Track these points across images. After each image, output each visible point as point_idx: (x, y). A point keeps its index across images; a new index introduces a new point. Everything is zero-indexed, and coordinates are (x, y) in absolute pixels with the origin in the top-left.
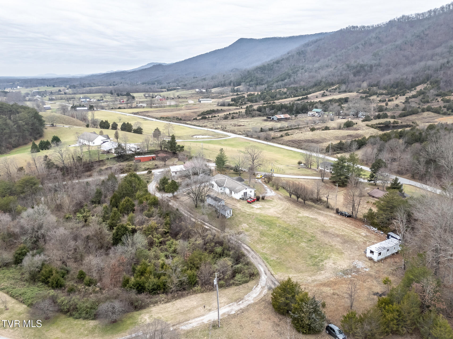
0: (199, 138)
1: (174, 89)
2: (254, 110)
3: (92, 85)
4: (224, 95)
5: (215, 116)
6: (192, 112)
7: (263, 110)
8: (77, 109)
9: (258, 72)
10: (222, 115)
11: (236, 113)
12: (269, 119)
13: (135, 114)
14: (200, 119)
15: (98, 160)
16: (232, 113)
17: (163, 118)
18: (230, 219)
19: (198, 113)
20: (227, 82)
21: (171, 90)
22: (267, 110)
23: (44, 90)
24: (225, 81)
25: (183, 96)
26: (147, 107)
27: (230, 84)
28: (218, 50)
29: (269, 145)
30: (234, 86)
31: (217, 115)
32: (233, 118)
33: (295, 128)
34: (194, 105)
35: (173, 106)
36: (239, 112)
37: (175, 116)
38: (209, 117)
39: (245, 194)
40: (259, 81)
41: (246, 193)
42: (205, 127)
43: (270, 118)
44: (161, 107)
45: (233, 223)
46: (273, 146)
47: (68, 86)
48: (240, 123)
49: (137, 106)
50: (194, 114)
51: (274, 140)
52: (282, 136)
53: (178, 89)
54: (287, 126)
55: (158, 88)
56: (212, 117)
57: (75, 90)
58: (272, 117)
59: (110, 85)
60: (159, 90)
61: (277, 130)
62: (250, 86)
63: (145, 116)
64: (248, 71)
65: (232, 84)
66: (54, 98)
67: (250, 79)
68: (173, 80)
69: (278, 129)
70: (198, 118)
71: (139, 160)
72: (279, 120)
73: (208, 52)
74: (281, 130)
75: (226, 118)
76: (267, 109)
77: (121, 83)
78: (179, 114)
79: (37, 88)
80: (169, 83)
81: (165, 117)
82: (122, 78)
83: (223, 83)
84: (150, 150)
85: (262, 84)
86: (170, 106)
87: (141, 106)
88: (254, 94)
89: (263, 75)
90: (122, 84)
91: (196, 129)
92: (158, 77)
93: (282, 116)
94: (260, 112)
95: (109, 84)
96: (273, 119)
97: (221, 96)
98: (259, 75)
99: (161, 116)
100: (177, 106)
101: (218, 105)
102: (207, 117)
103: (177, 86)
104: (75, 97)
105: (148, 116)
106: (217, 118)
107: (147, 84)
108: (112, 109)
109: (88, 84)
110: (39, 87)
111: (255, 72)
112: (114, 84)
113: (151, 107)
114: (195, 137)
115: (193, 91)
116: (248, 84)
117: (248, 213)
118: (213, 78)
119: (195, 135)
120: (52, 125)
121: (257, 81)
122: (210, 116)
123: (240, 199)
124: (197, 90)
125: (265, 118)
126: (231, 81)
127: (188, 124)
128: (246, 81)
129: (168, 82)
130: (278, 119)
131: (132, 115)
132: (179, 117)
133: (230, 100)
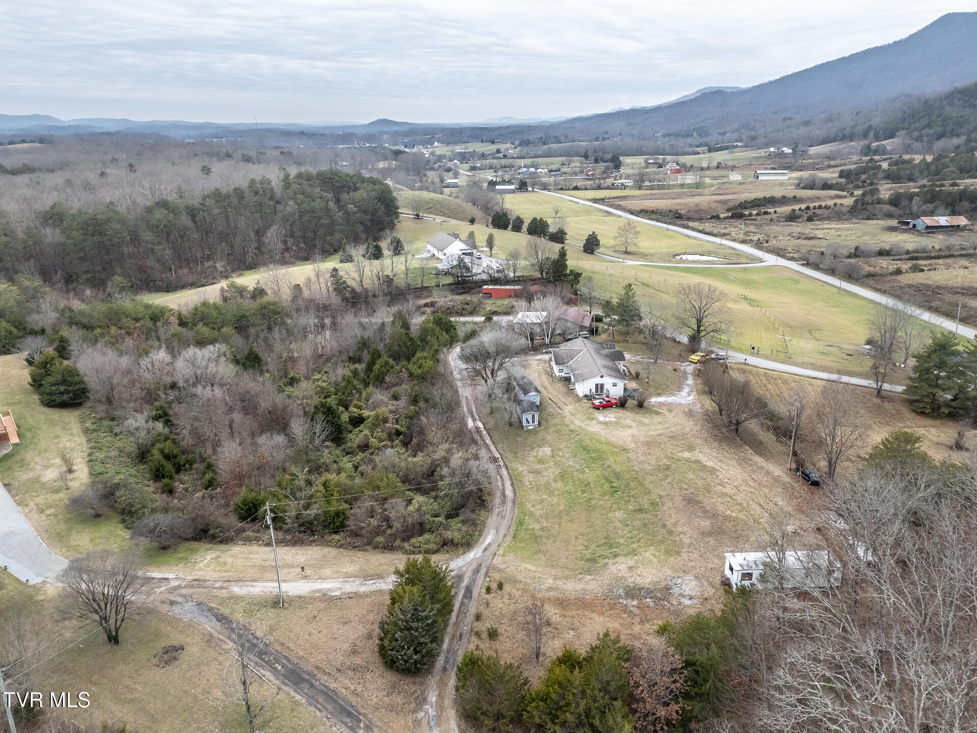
0: (687, 261)
1: (726, 148)
2: (879, 202)
3: (562, 138)
4: (832, 163)
5: (766, 213)
6: (717, 202)
7: (904, 202)
8: (497, 187)
9: (956, 102)
10: (786, 209)
11: (827, 207)
12: (905, 226)
13: (596, 201)
14: (727, 218)
15: (420, 286)
16: (814, 208)
17: (646, 212)
18: (530, 431)
19: (731, 204)
20: (859, 129)
21: (717, 150)
22: (914, 202)
23: (472, 150)
24: (854, 127)
25: (730, 163)
26: (631, 188)
27: (865, 135)
28: (876, 48)
29: (845, 291)
30: (877, 139)
31: (772, 210)
32: (810, 219)
33: (961, 255)
34: (741, 183)
35: (690, 186)
36: (835, 204)
37: (674, 208)
38: (750, 215)
39: (600, 388)
40: (951, 127)
41: (602, 385)
42: (723, 235)
43: (909, 223)
44: (661, 187)
45: (530, 440)
46: (856, 296)
47: (517, 143)
48: (816, 232)
49: (613, 184)
50: (720, 206)
51: (871, 281)
52: (898, 272)
53: (736, 147)
54: (938, 247)
55: (691, 146)
56: (757, 215)
57: (525, 150)
58: (912, 222)
59: (597, 139)
60: (690, 149)
61: (904, 257)
62: (919, 139)
63: (611, 206)
64: (926, 101)
65: (871, 135)
66: (479, 165)
67: (925, 122)
68: (736, 125)
69: (908, 252)
70: (722, 216)
71: (489, 295)
72: (931, 230)
73: (847, 55)
74: (913, 256)
75: (792, 218)
76: (916, 200)
77: (620, 134)
78: (685, 204)
79: (463, 146)
80: (724, 133)
81: (651, 209)
82: (630, 124)
83: (847, 132)
84: (519, 277)
85: (958, 135)
86: (682, 186)
87: (622, 184)
88: (910, 161)
89: (967, 111)
90: (620, 138)
91: (700, 240)
92: (703, 121)
93: (943, 220)
94: (896, 206)
95: (594, 136)
96: (914, 226)
97: (826, 163)
98: (952, 112)
99: (643, 208)
100: (698, 185)
101: (798, 186)
102: (747, 213)
103: (736, 141)
104: (515, 164)
105: (619, 207)
106: (768, 217)
107: (672, 137)
108: (562, 189)
109: (555, 137)
110: (468, 145)
111: (945, 103)
112: (606, 136)
113: (640, 188)
114: (679, 257)
115: (762, 153)
116: (916, 134)
117: (572, 427)
118: (830, 120)
119: (685, 254)
120: (417, 215)
121: (944, 126)
122: (755, 212)
123: (586, 396)
124: (772, 149)
125: (894, 223)
126: (870, 127)
127: (688, 227)
128: (913, 126)
129: (722, 131)
130: (928, 227)
131: (589, 203)
132: (682, 212)
133: (837, 175)
